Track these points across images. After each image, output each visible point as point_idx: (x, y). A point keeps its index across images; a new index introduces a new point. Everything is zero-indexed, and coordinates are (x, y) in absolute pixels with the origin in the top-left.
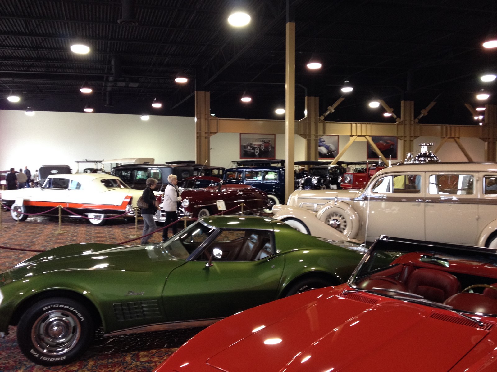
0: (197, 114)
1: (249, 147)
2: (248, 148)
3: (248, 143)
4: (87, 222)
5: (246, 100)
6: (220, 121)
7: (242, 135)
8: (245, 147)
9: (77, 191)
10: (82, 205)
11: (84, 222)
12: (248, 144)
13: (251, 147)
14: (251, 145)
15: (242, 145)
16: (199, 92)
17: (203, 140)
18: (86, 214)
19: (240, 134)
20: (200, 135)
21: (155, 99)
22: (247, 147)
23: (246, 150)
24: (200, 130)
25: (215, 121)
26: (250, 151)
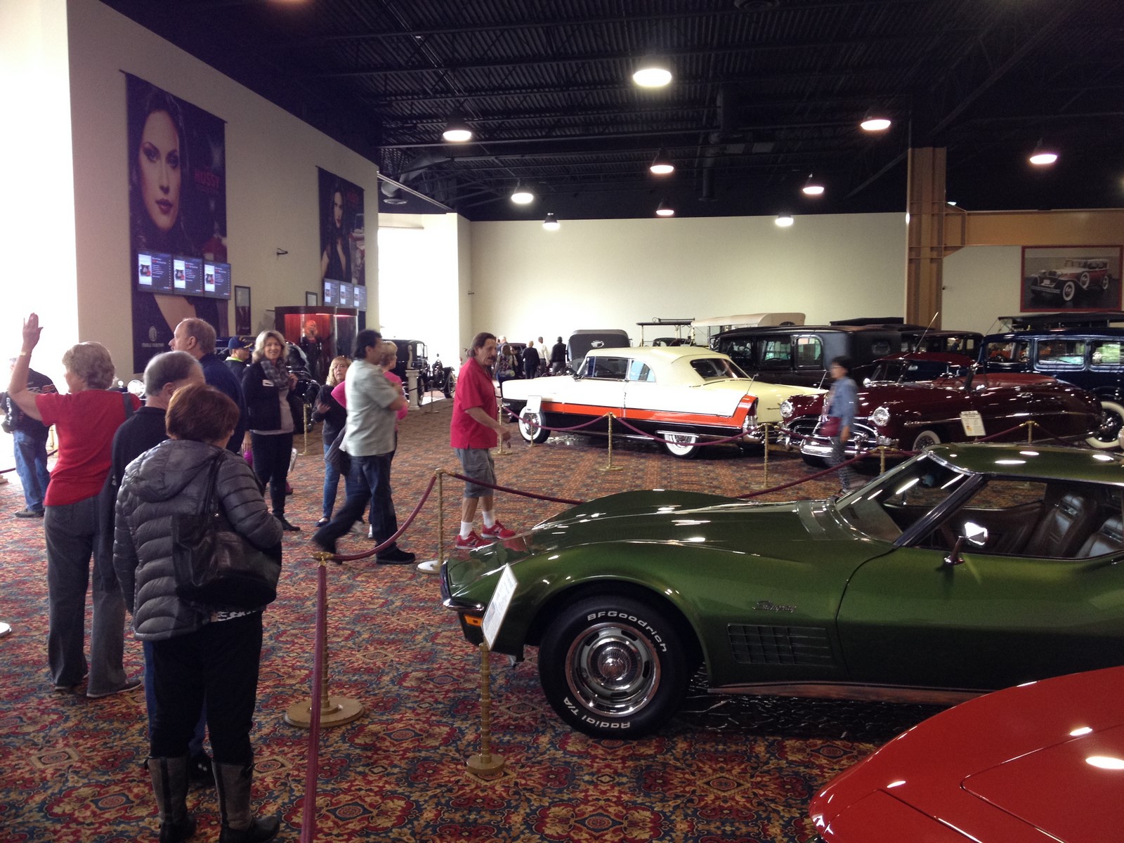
0: (911, 204)
1: (1047, 282)
2: (1043, 284)
3: (1043, 271)
4: (661, 449)
5: (1043, 159)
6: (971, 217)
7: (1027, 250)
8: (1035, 282)
9: (642, 383)
10: (652, 412)
11: (656, 449)
12: (1044, 273)
13: (1053, 280)
14: (1052, 276)
15: (1027, 275)
16: (917, 150)
17: (925, 265)
18: (659, 432)
19: (1024, 248)
20: (919, 254)
21: (811, 176)
22: (1042, 282)
23: (1039, 288)
24: (919, 242)
25: (959, 218)
26: (1048, 290)
